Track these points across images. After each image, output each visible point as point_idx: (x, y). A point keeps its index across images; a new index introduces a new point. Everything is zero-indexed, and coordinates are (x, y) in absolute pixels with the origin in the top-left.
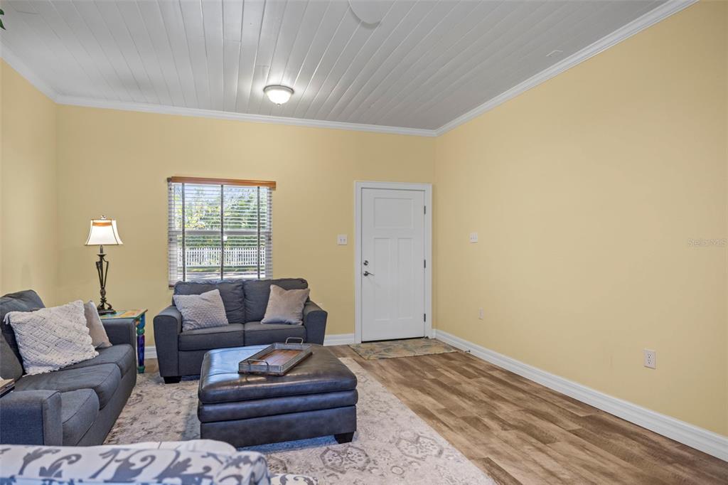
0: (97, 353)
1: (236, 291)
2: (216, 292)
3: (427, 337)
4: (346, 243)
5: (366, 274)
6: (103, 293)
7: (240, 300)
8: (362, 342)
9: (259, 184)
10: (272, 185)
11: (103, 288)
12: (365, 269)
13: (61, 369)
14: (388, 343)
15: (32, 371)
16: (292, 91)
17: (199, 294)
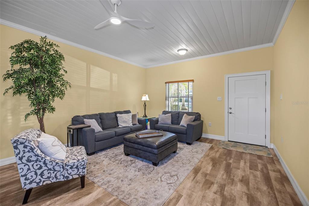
0: (132, 125)
1: (177, 115)
2: (170, 114)
3: (267, 147)
4: (221, 100)
5: (231, 113)
6: (145, 112)
7: (177, 117)
8: (229, 141)
9: (188, 81)
10: (193, 81)
11: (145, 111)
12: (230, 111)
13: (124, 127)
14: (240, 144)
15: (119, 126)
16: (187, 50)
17: (165, 115)
